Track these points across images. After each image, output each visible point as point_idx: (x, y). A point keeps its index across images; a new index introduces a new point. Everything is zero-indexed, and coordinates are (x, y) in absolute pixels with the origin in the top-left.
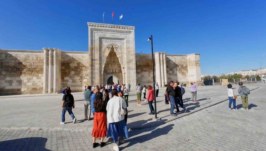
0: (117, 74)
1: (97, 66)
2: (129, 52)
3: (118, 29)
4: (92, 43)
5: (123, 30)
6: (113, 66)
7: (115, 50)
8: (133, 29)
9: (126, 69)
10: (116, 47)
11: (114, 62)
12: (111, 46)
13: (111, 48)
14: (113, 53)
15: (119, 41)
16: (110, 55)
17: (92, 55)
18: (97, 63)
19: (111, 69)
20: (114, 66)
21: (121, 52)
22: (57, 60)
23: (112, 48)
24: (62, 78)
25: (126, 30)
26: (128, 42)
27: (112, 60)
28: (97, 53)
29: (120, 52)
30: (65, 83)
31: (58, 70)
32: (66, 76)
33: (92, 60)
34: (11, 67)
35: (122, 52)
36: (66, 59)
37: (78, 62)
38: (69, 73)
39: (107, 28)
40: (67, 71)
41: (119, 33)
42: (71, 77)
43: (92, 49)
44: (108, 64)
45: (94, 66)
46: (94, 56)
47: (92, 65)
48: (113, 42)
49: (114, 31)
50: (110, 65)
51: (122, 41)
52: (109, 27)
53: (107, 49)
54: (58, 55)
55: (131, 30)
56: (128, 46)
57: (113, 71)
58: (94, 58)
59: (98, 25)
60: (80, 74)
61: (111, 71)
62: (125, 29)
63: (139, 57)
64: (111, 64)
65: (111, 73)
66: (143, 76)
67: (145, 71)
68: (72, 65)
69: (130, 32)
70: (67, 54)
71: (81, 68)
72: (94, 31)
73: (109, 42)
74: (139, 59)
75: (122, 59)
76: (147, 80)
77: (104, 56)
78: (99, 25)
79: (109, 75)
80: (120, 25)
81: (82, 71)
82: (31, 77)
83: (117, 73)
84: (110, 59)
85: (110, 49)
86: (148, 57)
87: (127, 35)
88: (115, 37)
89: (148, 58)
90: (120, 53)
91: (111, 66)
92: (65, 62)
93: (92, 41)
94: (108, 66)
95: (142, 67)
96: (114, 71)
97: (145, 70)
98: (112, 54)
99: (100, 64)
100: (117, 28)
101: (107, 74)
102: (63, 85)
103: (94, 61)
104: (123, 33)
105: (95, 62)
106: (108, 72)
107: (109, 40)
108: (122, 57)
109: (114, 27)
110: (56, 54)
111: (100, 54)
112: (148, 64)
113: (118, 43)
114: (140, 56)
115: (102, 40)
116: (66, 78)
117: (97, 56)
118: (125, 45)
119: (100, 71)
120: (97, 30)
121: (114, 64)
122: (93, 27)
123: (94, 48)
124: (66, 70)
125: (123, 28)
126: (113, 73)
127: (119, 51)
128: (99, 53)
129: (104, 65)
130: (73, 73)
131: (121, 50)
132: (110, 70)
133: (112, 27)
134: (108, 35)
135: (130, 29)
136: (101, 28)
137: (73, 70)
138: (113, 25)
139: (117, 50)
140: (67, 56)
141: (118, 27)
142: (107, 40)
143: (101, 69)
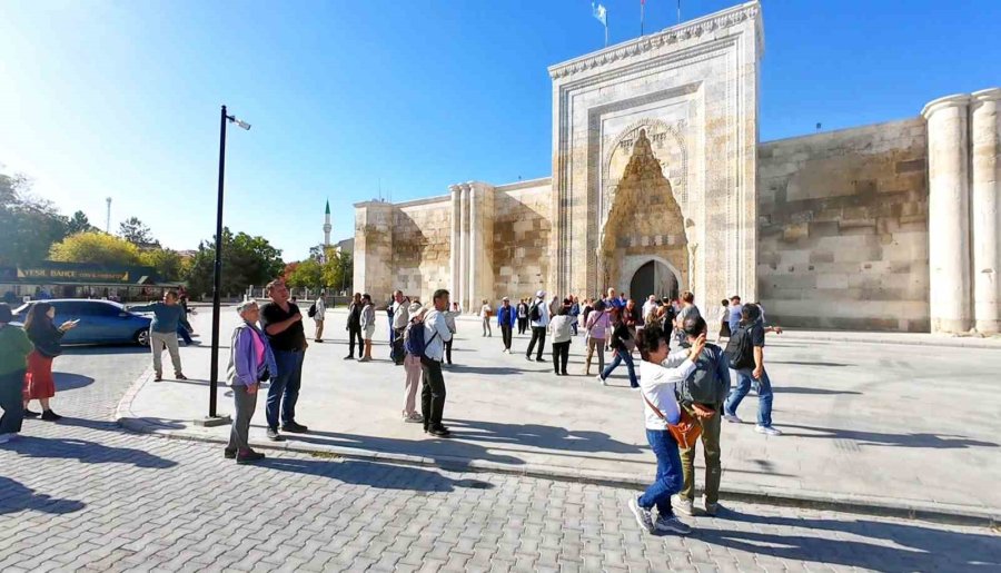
0: (671, 253)
1: (579, 226)
2: (720, 141)
3: (667, 49)
4: (563, 141)
5: (694, 41)
6: (652, 219)
7: (654, 146)
8: (744, 18)
9: (704, 227)
10: (660, 130)
11: (656, 199)
12: (637, 133)
13: (634, 142)
14: (647, 161)
15: (675, 100)
16: (635, 172)
17: (563, 184)
18: (579, 211)
19: (647, 231)
20: (658, 217)
21: (679, 150)
22: (476, 216)
23: (643, 142)
24: (496, 271)
25: (707, 36)
26: (717, 93)
27: (650, 192)
28: (582, 172)
29: (676, 150)
30: (501, 284)
31: (481, 247)
32: (503, 265)
33: (563, 203)
34: (406, 245)
35: (684, 152)
36: (506, 212)
37: (535, 216)
38: (512, 255)
39: (616, 65)
40: (506, 248)
41: (672, 65)
42: (517, 268)
43: (563, 164)
44: (633, 213)
45: (569, 224)
46: (569, 188)
47: (563, 223)
48: (644, 116)
49: (646, 65)
50: (641, 215)
51: (689, 97)
52: (626, 55)
53: (620, 151)
54: (481, 199)
55: (732, 30)
56: (717, 115)
57: (652, 239)
58: (569, 198)
59: (582, 65)
60: (540, 255)
61: (645, 242)
62: (699, 33)
63: (804, 156)
64: (646, 212)
65: (647, 247)
66: (828, 259)
67: (843, 230)
68: (522, 228)
69: (729, 41)
70: (508, 193)
71: (542, 235)
72: (571, 93)
73: (629, 118)
74: (802, 165)
75: (683, 182)
76: (857, 280)
77: (607, 183)
78: (589, 63)
79: (638, 257)
80: (675, 28)
81: (546, 245)
82: (435, 268)
83: (672, 248)
84: (638, 190)
85: (631, 150)
86: (869, 145)
87: (714, 62)
88: (655, 89)
89: (874, 151)
90: (674, 158)
91: (646, 218)
92: (503, 220)
93: (564, 131)
94: (632, 219)
95: (817, 213)
96: (659, 241)
97: (844, 222)
98: (644, 168)
99: (592, 216)
100: (659, 47)
101: (630, 252)
102: (499, 291)
103: (569, 208)
104: (693, 60)
105: (574, 213)
106: (633, 243)
107: (630, 110)
108: (685, 174)
109: (648, 48)
110: (475, 197)
111: (592, 177)
112: (872, 185)
113: (667, 113)
114: (808, 149)
115: (602, 117)
116: (505, 271)
117: (579, 187)
118: (701, 111)
119: (591, 244)
120: (582, 84)
121: (659, 209)
122: (568, 79)
123: (569, 158)
124: (503, 246)
125: (688, 35)
126: (652, 248)
127: (670, 148)
128: (589, 174)
129: (605, 220)
130: (521, 252)
131: (680, 142)
132: (639, 237)
133: (637, 52)
134: (623, 91)
135: (729, 23)
136: (597, 70)
137: (521, 243)
138: (640, 39)
139: (660, 146)
140: (509, 199)
141: (666, 38)
142: (620, 113)
143: (593, 237)
